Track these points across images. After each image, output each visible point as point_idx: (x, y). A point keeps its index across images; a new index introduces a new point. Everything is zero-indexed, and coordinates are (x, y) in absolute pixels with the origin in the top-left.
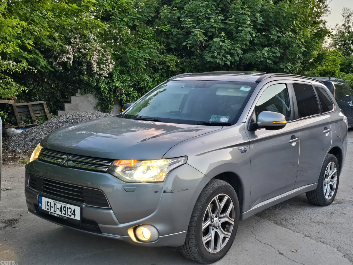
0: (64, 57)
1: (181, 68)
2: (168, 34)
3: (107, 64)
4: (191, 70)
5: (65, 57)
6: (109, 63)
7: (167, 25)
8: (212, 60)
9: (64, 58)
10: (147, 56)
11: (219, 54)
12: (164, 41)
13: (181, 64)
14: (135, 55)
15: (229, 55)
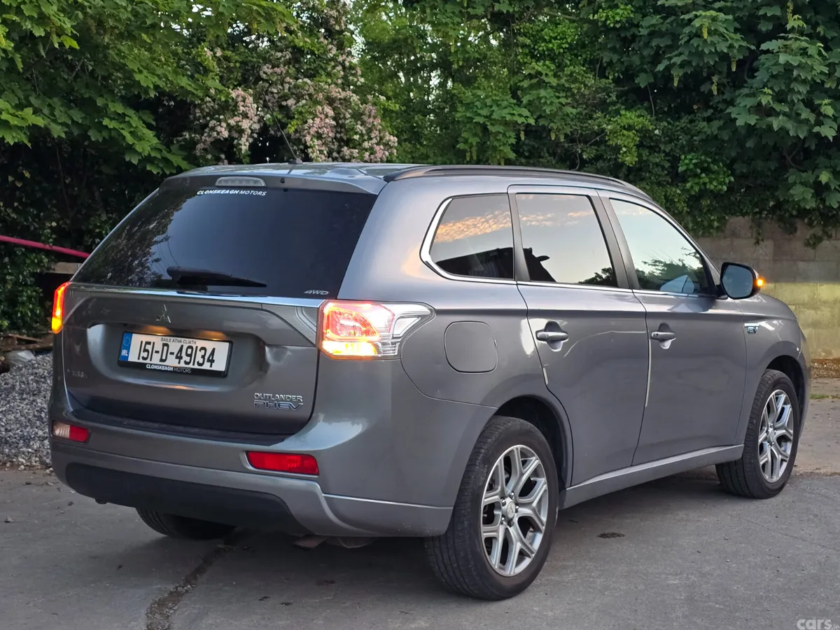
0: (220, 125)
1: (667, 154)
2: (625, 37)
3: (366, 145)
4: (702, 162)
5: (224, 124)
6: (374, 141)
7: (622, 7)
8: (752, 120)
9: (219, 129)
10: (520, 115)
11: (780, 97)
12: (611, 60)
13: (671, 141)
14: (479, 115)
15: (826, 101)
